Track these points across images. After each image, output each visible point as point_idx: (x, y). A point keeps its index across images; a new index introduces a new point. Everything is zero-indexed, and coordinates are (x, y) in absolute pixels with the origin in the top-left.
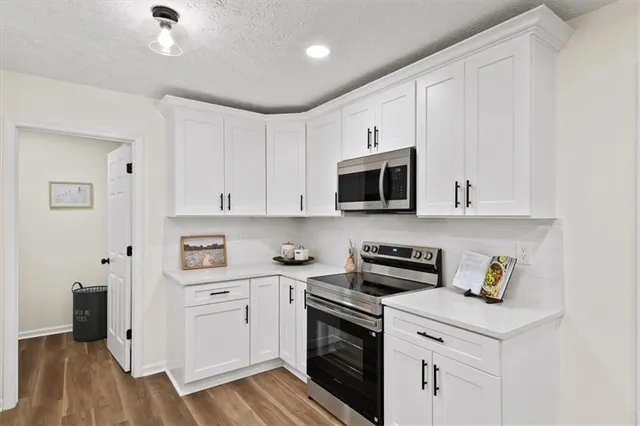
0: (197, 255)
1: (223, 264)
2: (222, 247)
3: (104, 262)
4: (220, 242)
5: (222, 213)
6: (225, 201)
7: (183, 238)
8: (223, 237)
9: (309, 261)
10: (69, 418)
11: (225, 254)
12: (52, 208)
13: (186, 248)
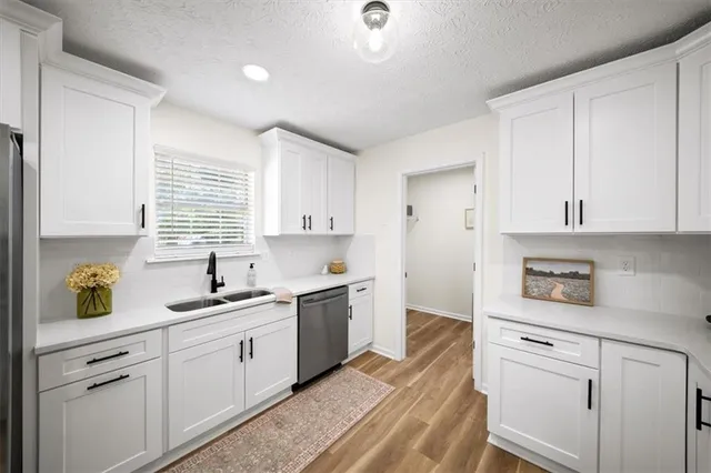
0: (543, 283)
1: (588, 302)
2: (587, 277)
4: (584, 270)
5: (567, 229)
6: (574, 211)
7: (526, 260)
8: (591, 263)
11: (592, 288)
13: (528, 272)
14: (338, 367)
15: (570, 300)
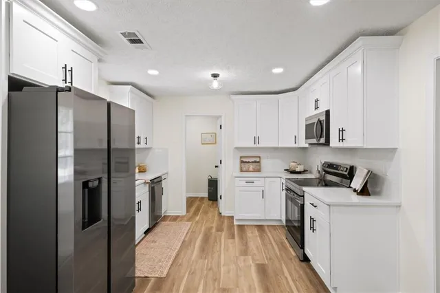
0: (247, 165)
1: (259, 170)
2: (259, 162)
3: (216, 167)
4: (258, 160)
5: (255, 146)
6: (257, 140)
7: (241, 157)
8: (259, 157)
9: (305, 171)
10: (197, 222)
11: (260, 166)
12: (203, 144)
13: (242, 162)
14: (157, 223)
15: (254, 171)
